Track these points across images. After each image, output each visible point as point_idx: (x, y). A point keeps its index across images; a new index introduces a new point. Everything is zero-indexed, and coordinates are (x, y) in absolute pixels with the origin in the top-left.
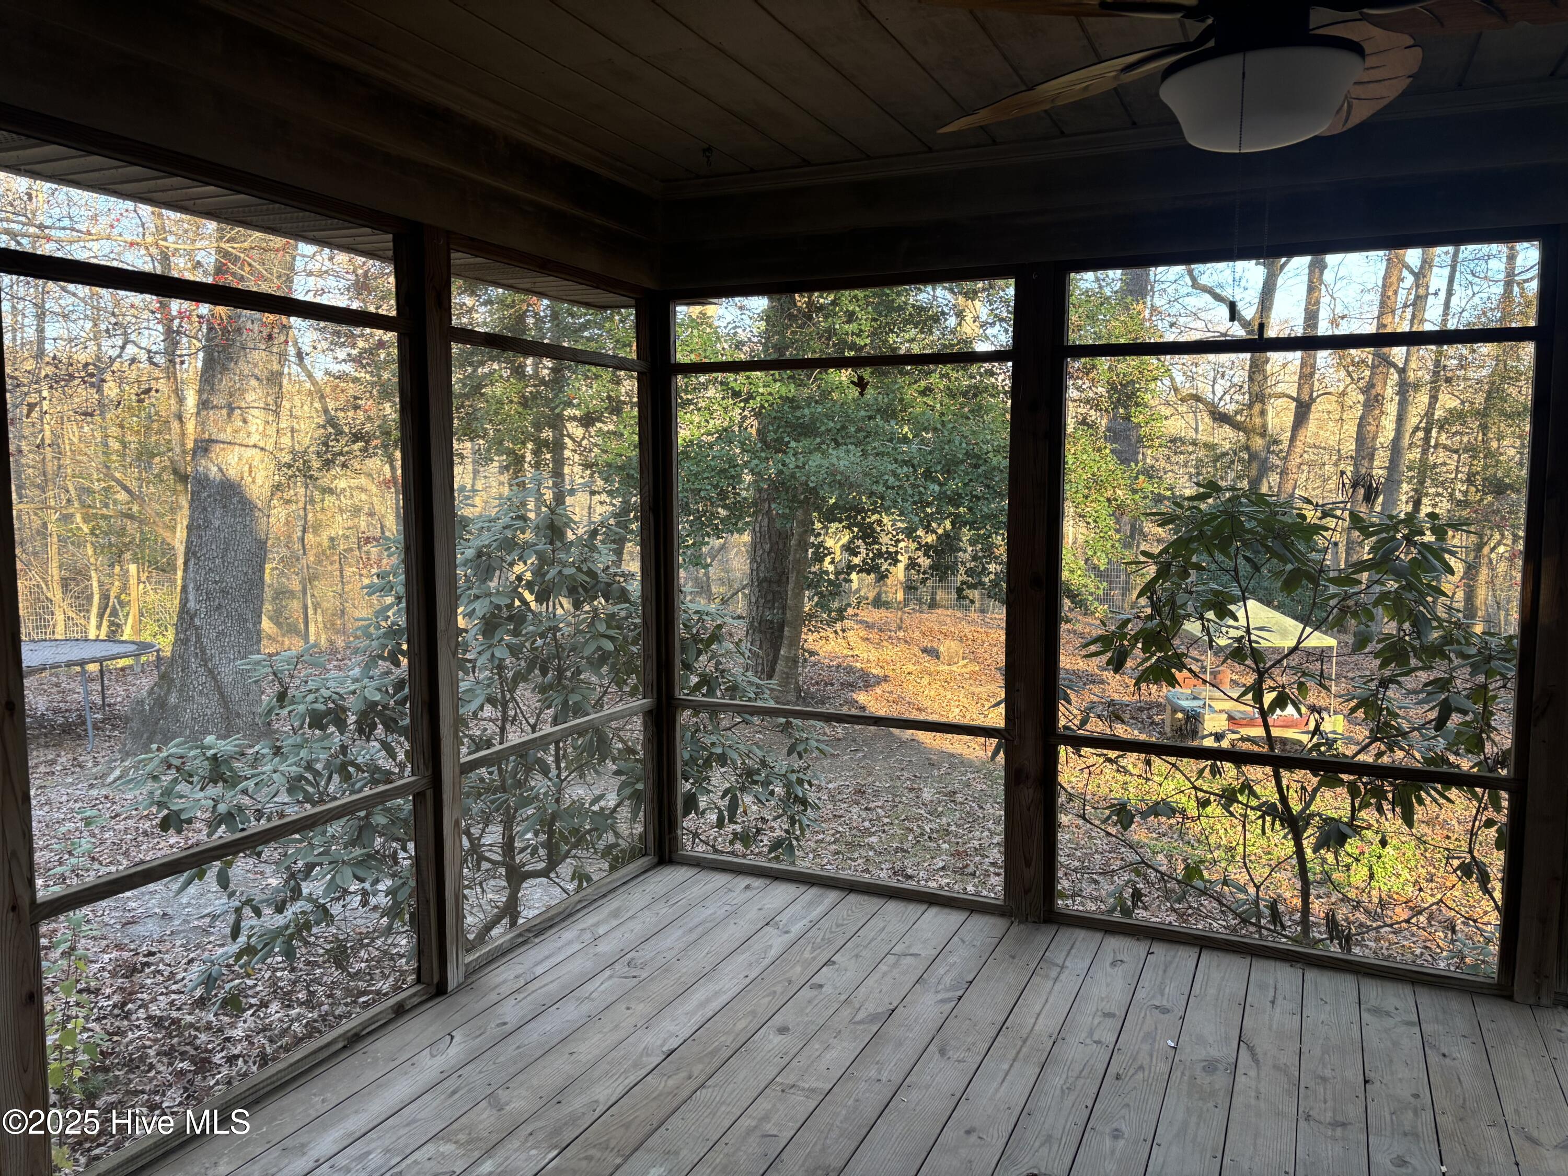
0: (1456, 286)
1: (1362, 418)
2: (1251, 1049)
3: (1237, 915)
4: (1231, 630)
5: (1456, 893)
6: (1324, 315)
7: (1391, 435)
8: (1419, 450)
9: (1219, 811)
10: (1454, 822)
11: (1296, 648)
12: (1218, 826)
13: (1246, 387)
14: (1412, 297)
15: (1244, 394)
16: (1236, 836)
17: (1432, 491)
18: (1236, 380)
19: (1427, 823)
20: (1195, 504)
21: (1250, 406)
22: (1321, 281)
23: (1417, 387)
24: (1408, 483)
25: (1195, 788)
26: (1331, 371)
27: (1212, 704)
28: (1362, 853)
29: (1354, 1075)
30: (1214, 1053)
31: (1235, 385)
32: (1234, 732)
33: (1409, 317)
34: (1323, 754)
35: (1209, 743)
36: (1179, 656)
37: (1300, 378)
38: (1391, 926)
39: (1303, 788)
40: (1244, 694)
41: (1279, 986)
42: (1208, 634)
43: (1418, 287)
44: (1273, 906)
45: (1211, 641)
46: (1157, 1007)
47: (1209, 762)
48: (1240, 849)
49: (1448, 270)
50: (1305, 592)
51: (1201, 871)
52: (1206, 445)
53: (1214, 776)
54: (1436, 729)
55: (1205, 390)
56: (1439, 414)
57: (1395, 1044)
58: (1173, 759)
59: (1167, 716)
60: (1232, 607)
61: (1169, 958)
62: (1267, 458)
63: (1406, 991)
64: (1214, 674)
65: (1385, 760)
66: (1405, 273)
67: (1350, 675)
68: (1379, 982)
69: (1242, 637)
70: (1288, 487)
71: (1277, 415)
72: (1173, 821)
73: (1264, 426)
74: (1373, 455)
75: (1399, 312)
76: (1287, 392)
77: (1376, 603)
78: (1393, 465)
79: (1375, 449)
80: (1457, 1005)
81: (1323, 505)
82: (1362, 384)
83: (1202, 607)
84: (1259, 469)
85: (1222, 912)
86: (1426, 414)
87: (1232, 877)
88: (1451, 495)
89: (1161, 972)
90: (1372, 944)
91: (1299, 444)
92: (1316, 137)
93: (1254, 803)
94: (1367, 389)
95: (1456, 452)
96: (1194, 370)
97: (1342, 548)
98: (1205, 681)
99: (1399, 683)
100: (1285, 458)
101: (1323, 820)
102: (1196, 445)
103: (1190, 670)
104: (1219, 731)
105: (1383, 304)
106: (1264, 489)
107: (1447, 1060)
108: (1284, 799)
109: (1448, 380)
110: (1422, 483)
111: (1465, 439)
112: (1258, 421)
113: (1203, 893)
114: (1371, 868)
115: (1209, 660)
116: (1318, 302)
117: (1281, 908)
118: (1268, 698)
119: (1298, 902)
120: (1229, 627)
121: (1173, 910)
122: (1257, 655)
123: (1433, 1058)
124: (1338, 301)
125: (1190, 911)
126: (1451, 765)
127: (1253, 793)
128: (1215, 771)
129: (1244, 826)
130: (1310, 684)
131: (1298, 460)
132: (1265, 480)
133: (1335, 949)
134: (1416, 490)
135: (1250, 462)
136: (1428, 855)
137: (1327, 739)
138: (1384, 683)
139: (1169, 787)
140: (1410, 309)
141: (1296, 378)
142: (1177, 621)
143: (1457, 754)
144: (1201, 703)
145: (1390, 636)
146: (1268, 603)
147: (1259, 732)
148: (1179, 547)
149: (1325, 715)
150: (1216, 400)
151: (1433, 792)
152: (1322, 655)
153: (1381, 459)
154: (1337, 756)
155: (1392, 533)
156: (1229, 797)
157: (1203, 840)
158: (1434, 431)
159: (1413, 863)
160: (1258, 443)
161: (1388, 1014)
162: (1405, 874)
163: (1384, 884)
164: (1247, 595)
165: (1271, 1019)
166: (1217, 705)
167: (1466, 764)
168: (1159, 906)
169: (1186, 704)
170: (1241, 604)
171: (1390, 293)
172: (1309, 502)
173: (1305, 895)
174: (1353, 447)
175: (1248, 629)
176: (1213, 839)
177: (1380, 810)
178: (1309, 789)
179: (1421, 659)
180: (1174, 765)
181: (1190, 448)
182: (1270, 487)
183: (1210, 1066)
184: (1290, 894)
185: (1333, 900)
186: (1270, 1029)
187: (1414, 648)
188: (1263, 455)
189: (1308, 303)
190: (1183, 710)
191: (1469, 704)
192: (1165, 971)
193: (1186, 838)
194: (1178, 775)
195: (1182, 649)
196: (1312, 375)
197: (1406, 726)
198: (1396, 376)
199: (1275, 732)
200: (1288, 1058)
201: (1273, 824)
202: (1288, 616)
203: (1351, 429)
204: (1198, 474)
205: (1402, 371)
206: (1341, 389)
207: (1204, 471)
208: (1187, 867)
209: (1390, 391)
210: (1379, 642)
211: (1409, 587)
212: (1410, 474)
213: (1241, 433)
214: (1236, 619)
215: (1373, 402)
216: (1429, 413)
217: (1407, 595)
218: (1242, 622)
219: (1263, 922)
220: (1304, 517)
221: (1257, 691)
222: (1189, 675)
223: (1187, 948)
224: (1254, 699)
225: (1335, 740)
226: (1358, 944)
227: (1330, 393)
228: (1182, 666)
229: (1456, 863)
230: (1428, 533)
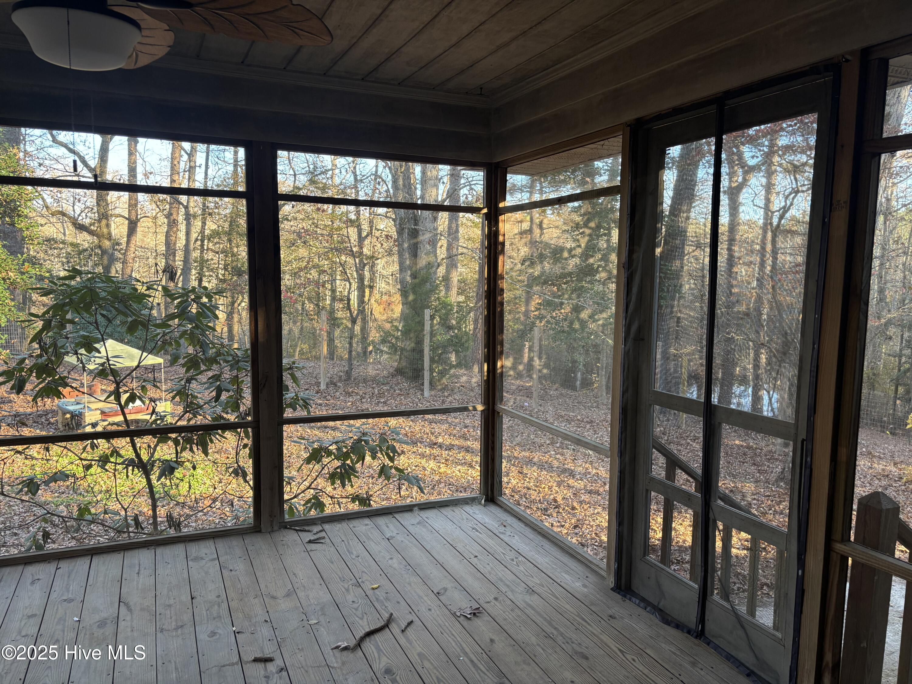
0: (210, 164)
1: (167, 232)
2: (127, 605)
3: (114, 529)
4: (97, 359)
5: (234, 486)
6: (140, 170)
7: (184, 242)
8: (199, 251)
9: (99, 470)
10: (231, 449)
11: (138, 366)
12: (100, 480)
13: (95, 209)
14: (188, 167)
15: (94, 213)
16: (110, 483)
17: (207, 274)
18: (88, 204)
19: (217, 452)
20: (67, 282)
21: (99, 221)
22: (136, 150)
23: (195, 216)
24: (195, 269)
25: (81, 459)
26: (147, 203)
27: (90, 405)
28: (184, 476)
29: (186, 598)
30: (104, 615)
31: (88, 207)
32: (104, 421)
33: (187, 177)
34: (159, 425)
35: (89, 429)
36: (62, 379)
37: (129, 206)
38: (202, 511)
39: (149, 446)
40: (108, 397)
41: (141, 562)
42: (82, 363)
43: (190, 162)
44: (136, 519)
45: (84, 367)
46: (65, 600)
47: (89, 442)
48: (114, 490)
49: (205, 154)
50: (140, 332)
51: (89, 509)
52: (72, 244)
53: (93, 449)
54: (216, 402)
55: (69, 210)
56: (207, 232)
57: (207, 573)
58: (63, 444)
59: (59, 418)
60: (97, 346)
61: (71, 568)
62: (113, 254)
63: (210, 544)
64: (90, 387)
65: (192, 422)
66: (183, 153)
67: (172, 378)
68: (196, 543)
69: (105, 363)
70: (128, 271)
71: (117, 227)
72: (68, 483)
73: (110, 234)
74: (175, 253)
75: (181, 174)
76: (123, 214)
77: (181, 337)
78: (186, 260)
79: (176, 250)
80: (236, 543)
81: (147, 283)
82: (165, 212)
83: (76, 346)
84: (108, 260)
85: (105, 531)
86: (201, 232)
87: (111, 508)
88: (217, 276)
89: (66, 579)
90: (194, 524)
91: (132, 245)
92: (120, 69)
93: (120, 460)
94: (169, 216)
95: (217, 253)
96: (59, 195)
97: (162, 307)
98: (84, 393)
99: (196, 380)
100: (124, 254)
101: (162, 462)
102: (65, 244)
103: (72, 387)
104: (94, 421)
105: (172, 168)
106: (113, 273)
107: (233, 572)
108: (138, 455)
109: (210, 214)
110: (202, 269)
111: (221, 246)
112: (105, 230)
113: (92, 522)
114: (189, 483)
115: (86, 379)
116: (135, 162)
117: (141, 519)
118: (124, 397)
119: (150, 512)
120: (96, 357)
121: (73, 538)
122: (114, 373)
123: (226, 573)
124: (147, 163)
125: (84, 536)
126: (224, 419)
127: (119, 455)
128: (93, 446)
129: (115, 476)
130: (149, 386)
131: (133, 255)
132: (113, 267)
133: (172, 532)
134: (199, 273)
135: (102, 255)
136: (219, 469)
137: (161, 416)
138: (189, 381)
139: (64, 461)
140: (187, 173)
141: (127, 206)
142: (60, 357)
143: (227, 413)
144: (82, 406)
145: (191, 354)
146: (122, 341)
147: (120, 418)
148: (58, 308)
149: (158, 403)
150: (76, 215)
151: (217, 436)
152: (153, 368)
153: (180, 256)
154: (167, 425)
155: (185, 298)
156: (104, 461)
157: (90, 490)
158: (206, 241)
159: (212, 475)
160: (107, 244)
161: (202, 558)
162: (208, 482)
163: (199, 490)
164: (105, 337)
165: (138, 583)
166: (93, 406)
167: (232, 417)
168: (63, 538)
169: (71, 408)
170: (102, 343)
171: (176, 163)
172: (139, 281)
173: (154, 507)
174: (164, 249)
175: (107, 357)
176: (96, 489)
177: (191, 450)
178: (152, 446)
179: (205, 365)
180: (65, 447)
181: (61, 246)
182: (117, 271)
183: (102, 624)
184: (147, 510)
185: (171, 506)
186: (137, 589)
187: (202, 359)
188: (111, 251)
189: (129, 162)
190: (69, 412)
191: (230, 387)
192: (69, 577)
193: (79, 492)
194: (70, 454)
195: (65, 374)
196: (136, 205)
197: (201, 402)
198: (183, 210)
199: (129, 417)
200: (149, 602)
201: (133, 470)
202: (134, 347)
203: (162, 238)
204: (68, 262)
205: (186, 207)
206: (154, 214)
207: (72, 260)
208: (80, 509)
209: (181, 218)
210: (184, 358)
211: (197, 327)
212: (195, 264)
213: (95, 238)
214: (100, 352)
215: (172, 224)
216: (202, 232)
217: (196, 331)
218: (104, 353)
219: (131, 529)
220: (136, 290)
221: (117, 394)
222: (71, 390)
223: (83, 558)
224: (115, 399)
225: (165, 416)
226: (186, 526)
227: (148, 217)
228: (66, 385)
229: (231, 470)
230: (204, 298)
